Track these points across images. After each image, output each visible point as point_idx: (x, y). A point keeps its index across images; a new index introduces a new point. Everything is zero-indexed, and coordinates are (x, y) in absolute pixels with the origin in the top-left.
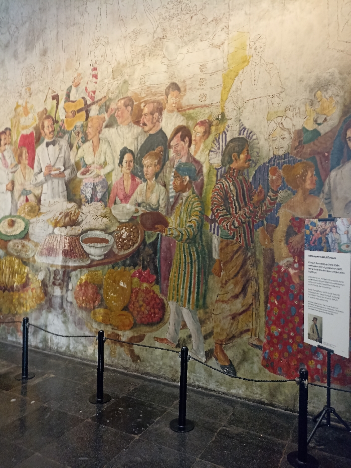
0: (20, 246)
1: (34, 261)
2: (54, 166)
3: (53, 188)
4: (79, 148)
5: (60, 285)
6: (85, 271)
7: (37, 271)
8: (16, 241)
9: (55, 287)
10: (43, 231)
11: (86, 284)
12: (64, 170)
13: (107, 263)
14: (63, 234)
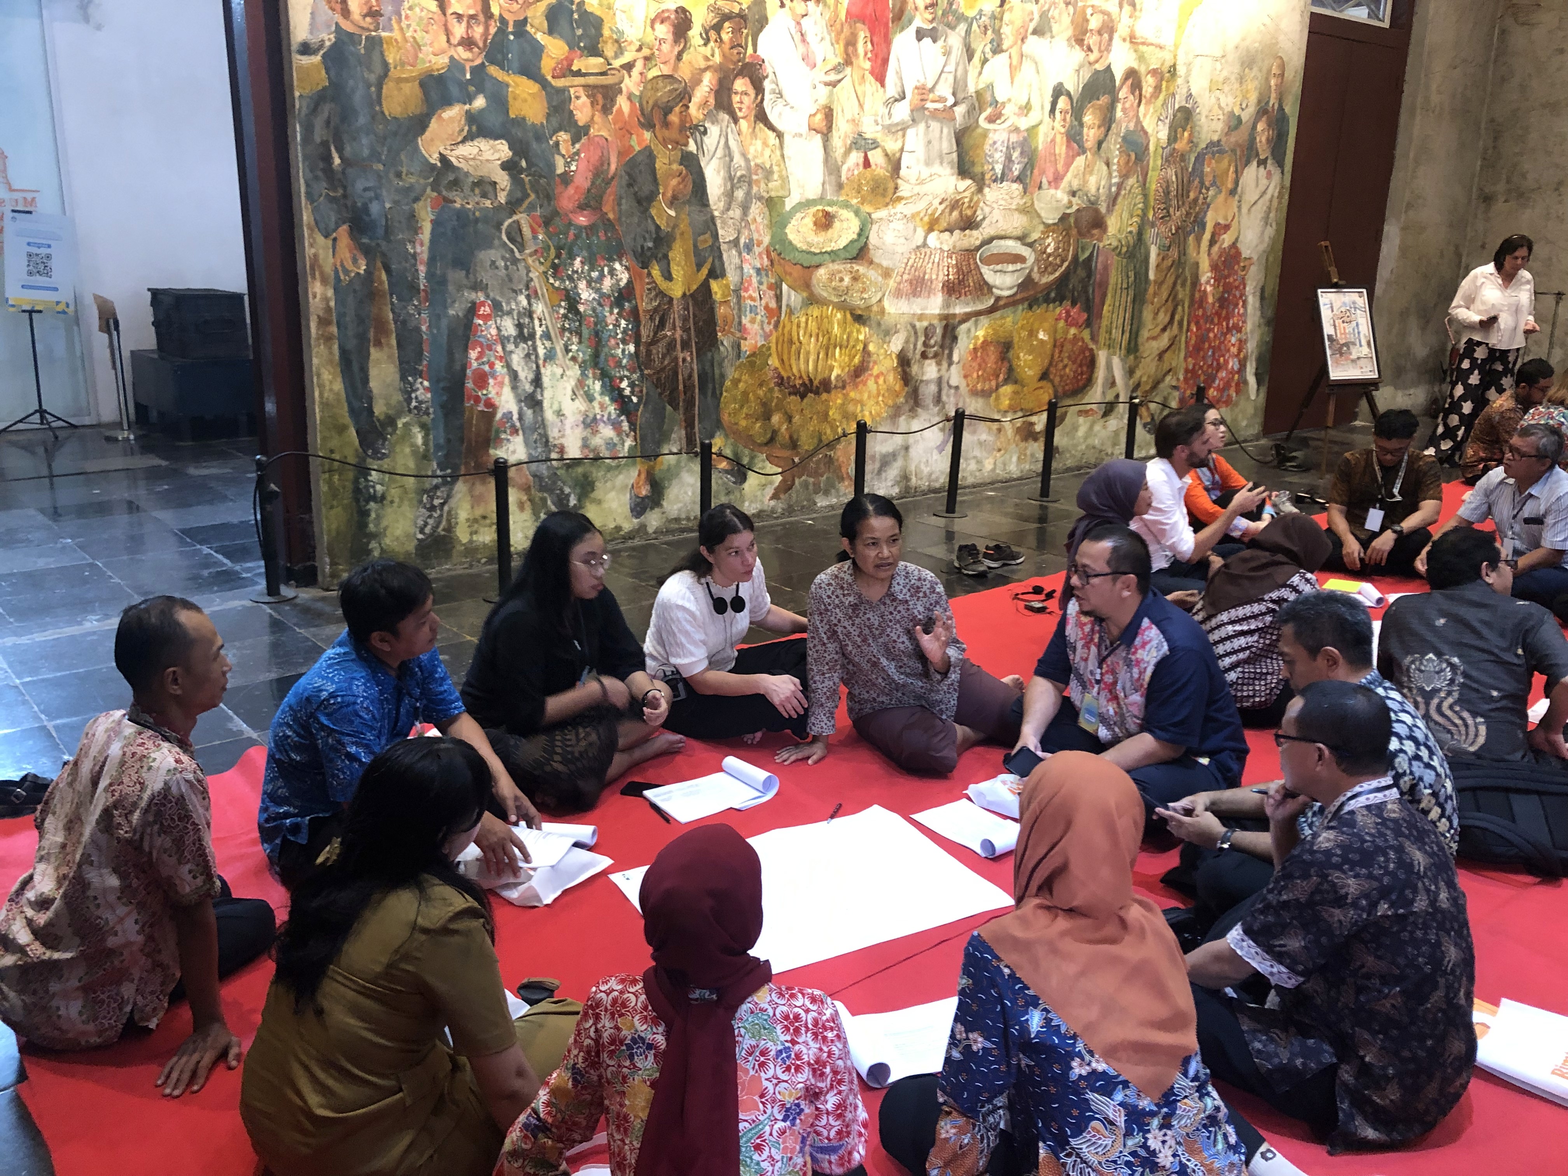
0: (847, 279)
1: (882, 311)
2: (932, 90)
3: (929, 142)
4: (985, 61)
5: (936, 355)
6: (984, 321)
7: (887, 333)
8: (836, 267)
9: (927, 362)
10: (903, 240)
11: (985, 344)
12: (955, 105)
13: (1022, 301)
14: (946, 248)
